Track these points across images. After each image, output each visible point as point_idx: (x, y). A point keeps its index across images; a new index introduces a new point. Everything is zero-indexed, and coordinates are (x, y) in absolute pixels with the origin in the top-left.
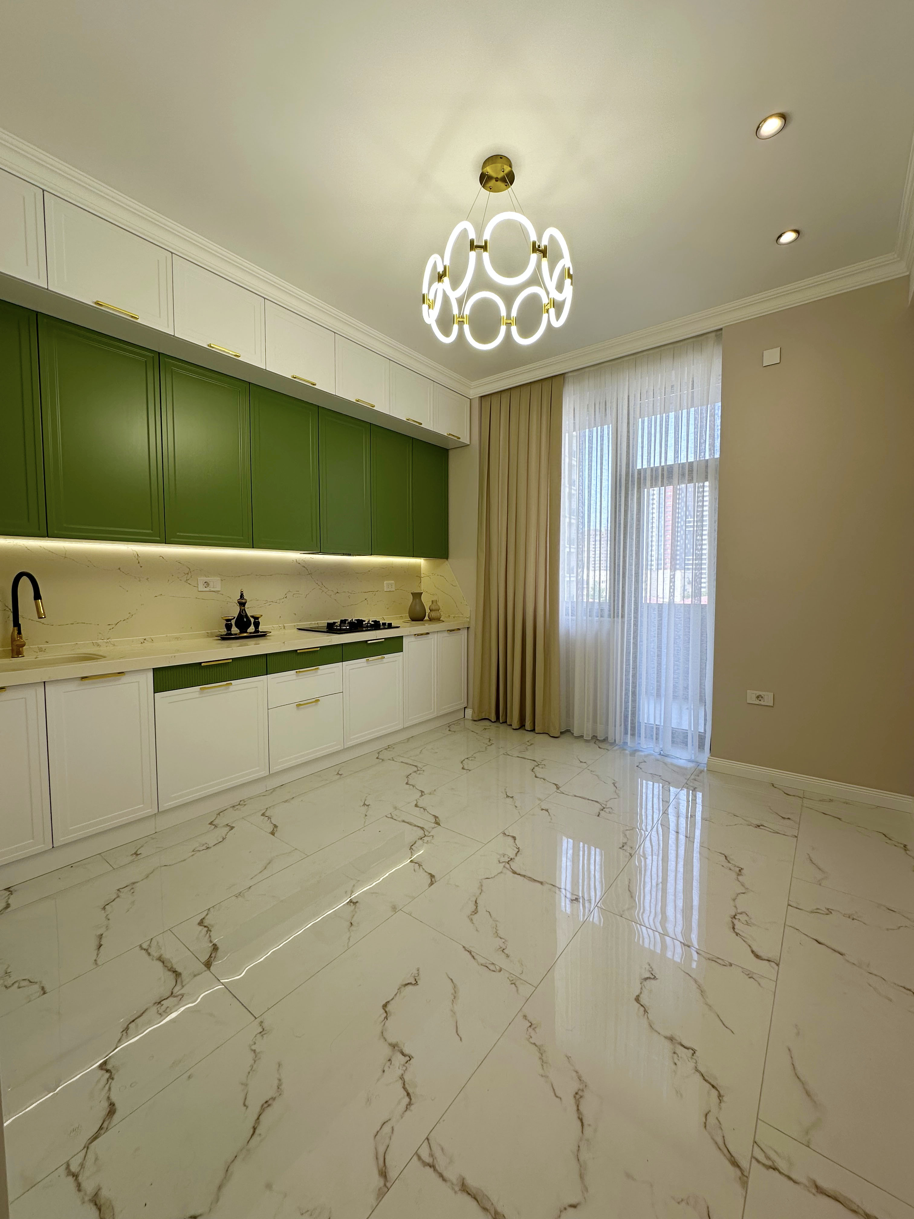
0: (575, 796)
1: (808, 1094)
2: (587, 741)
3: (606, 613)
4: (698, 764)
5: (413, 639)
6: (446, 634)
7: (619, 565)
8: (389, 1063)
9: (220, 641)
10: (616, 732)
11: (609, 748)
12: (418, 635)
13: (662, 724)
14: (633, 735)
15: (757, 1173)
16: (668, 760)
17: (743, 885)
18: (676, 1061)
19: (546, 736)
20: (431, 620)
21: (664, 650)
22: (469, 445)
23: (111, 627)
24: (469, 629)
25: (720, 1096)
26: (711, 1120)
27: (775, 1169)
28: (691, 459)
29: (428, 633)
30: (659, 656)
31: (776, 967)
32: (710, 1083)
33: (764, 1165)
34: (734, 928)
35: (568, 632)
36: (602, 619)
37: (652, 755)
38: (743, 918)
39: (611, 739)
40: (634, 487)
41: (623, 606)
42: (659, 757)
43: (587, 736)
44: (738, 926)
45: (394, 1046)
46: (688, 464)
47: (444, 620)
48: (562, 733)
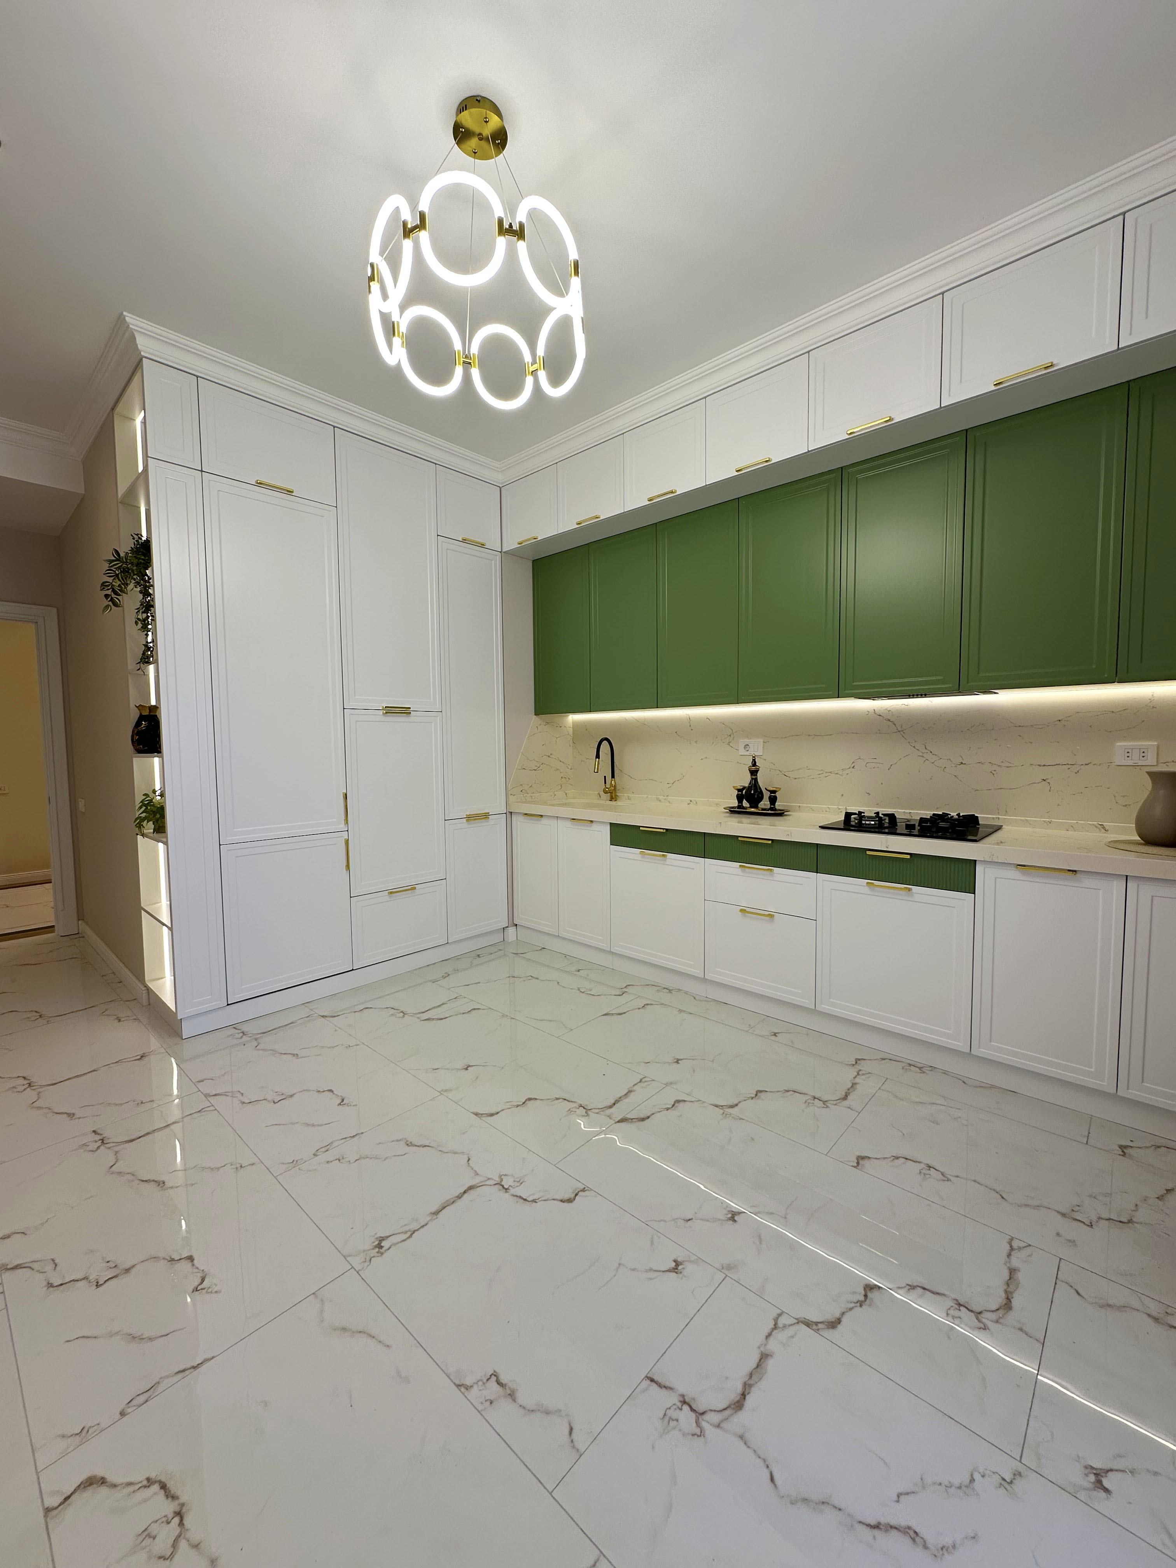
9: (728, 815)
18: (110, 1264)
23: (670, 785)
25: (50, 1285)
26: (49, 1268)
31: (47, 1502)
32: (68, 1284)
34: (164, 1487)
44: (160, 1506)
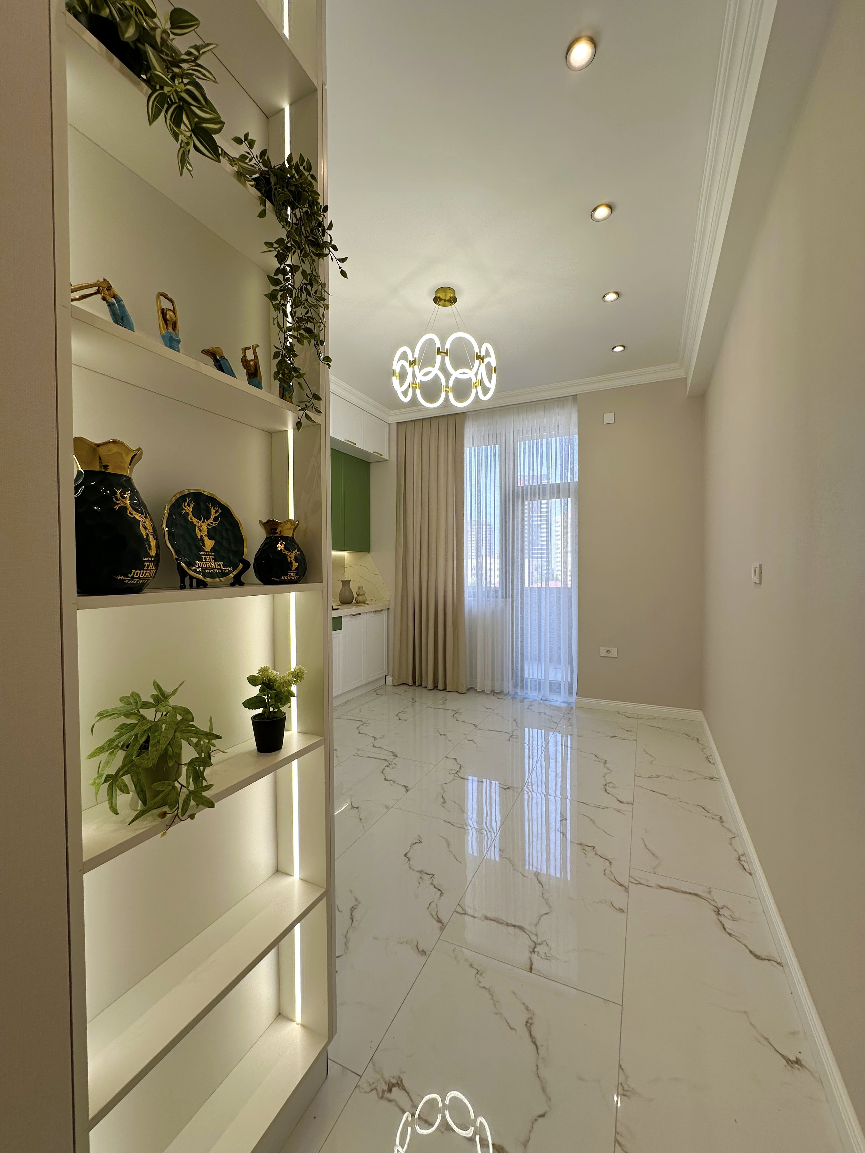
0: (489, 730)
1: (653, 854)
2: (487, 694)
3: (500, 594)
4: (568, 703)
5: (349, 619)
6: (372, 614)
7: (509, 559)
8: (421, 879)
10: (508, 687)
11: (504, 698)
12: (354, 615)
13: (543, 678)
14: (522, 687)
15: (632, 888)
16: (548, 703)
17: (608, 769)
18: (585, 853)
19: (455, 694)
20: (358, 603)
21: (543, 622)
22: (387, 460)
24: (389, 610)
25: (610, 863)
26: (608, 872)
27: (640, 884)
28: (558, 481)
29: (360, 614)
30: (540, 625)
31: (632, 806)
32: (604, 858)
33: (635, 883)
34: (606, 791)
35: (470, 611)
36: (497, 599)
37: (536, 700)
38: (611, 785)
39: (505, 691)
40: (519, 501)
41: (513, 589)
42: (541, 701)
43: (488, 689)
44: (608, 789)
45: (420, 872)
46: (556, 485)
47: (368, 603)
48: (468, 690)
